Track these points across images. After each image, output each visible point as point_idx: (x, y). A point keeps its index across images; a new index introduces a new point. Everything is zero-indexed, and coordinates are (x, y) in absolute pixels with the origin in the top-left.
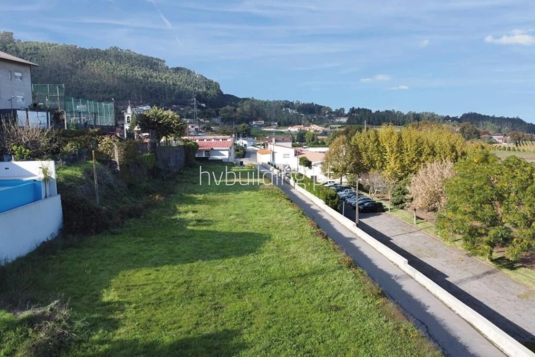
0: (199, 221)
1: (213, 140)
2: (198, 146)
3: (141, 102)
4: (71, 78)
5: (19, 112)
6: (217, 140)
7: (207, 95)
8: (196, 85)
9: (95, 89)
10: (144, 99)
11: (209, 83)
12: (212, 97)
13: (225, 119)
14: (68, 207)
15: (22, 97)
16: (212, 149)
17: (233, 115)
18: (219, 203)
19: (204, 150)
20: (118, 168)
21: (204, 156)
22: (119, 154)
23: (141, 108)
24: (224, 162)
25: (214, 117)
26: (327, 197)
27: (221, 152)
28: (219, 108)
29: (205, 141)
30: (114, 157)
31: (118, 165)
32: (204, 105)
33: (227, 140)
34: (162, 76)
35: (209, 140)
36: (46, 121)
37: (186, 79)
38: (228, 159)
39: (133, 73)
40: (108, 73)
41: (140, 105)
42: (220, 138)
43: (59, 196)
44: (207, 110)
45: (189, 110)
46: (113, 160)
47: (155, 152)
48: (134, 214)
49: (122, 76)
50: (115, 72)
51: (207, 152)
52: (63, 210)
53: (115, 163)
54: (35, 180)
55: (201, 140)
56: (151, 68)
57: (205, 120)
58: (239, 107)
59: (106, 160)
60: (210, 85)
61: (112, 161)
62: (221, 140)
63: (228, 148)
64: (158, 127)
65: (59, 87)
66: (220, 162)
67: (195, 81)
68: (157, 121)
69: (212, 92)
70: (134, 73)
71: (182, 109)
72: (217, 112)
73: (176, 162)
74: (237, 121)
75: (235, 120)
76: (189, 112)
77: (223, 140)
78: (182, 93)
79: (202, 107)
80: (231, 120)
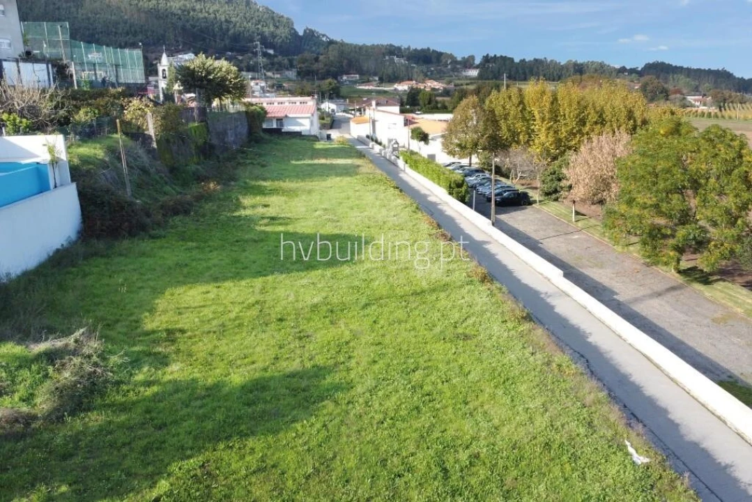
0: (273, 219)
1: (287, 104)
2: (266, 113)
3: (180, 47)
4: (78, 13)
5: (5, 64)
6: (293, 103)
7: (276, 37)
8: (259, 21)
9: (114, 30)
10: (185, 44)
11: (278, 19)
12: (283, 40)
13: (302, 71)
14: (88, 199)
15: (9, 41)
16: (286, 116)
17: (315, 66)
18: (299, 193)
19: (274, 117)
20: (155, 145)
21: (275, 126)
22: (154, 124)
23: (180, 56)
24: (304, 136)
25: (287, 69)
26: (450, 185)
27: (300, 121)
28: (294, 55)
29: (276, 104)
30: (148, 129)
31: (154, 139)
32: (271, 52)
33: (306, 103)
34: (209, 9)
35: (282, 103)
36: (46, 78)
37: (245, 14)
38: (310, 131)
39: (166, 4)
40: (131, 5)
41: (178, 52)
42: (298, 101)
43: (74, 185)
44: (276, 60)
45: (251, 59)
46: (146, 132)
47: (206, 121)
48: (180, 209)
49: (152, 9)
50: (141, 3)
51: (280, 120)
52: (81, 206)
53: (150, 137)
54: (38, 163)
55: (271, 104)
57: (273, 74)
58: (322, 54)
59: (136, 134)
60: (279, 21)
61: (145, 135)
62: (298, 104)
63: (309, 115)
64: (207, 84)
65: (61, 27)
66: (298, 135)
67: (258, 16)
68: (206, 76)
69: (282, 32)
70: (168, 5)
71: (240, 58)
72: (291, 61)
73: (236, 135)
74: (320, 76)
75: (317, 74)
76: (251, 63)
77: (301, 103)
78: (239, 34)
79: (270, 55)
80: (311, 74)
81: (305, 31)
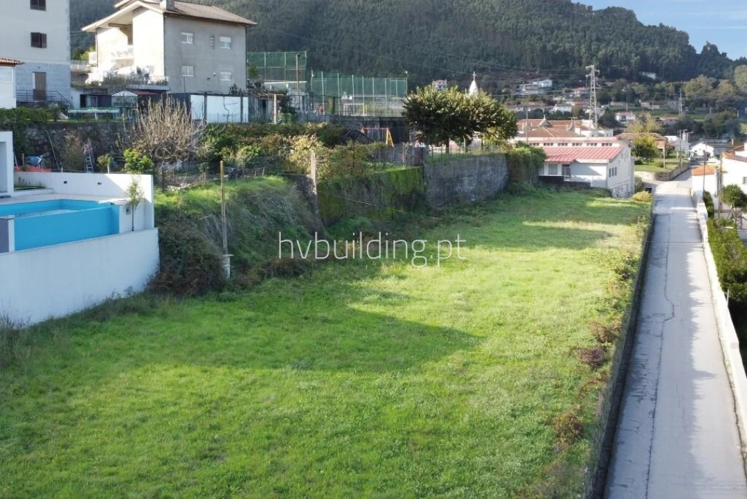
0: (386, 295)
1: (584, 145)
3: (537, 73)
4: (429, 37)
5: (193, 98)
6: (592, 144)
7: (661, 57)
8: (641, 38)
9: (464, 54)
10: (543, 67)
11: (666, 34)
12: (670, 61)
13: (692, 101)
15: (230, 74)
16: (575, 161)
18: (469, 265)
19: (559, 162)
20: (315, 191)
21: (559, 174)
22: (318, 166)
23: (535, 83)
24: (592, 188)
25: (672, 98)
27: (593, 168)
28: (683, 80)
29: (570, 145)
30: (309, 173)
31: (315, 184)
32: (653, 76)
33: (611, 144)
34: (578, 25)
35: (577, 144)
36: (239, 111)
37: (623, 30)
38: (606, 182)
39: (527, 22)
40: (487, 25)
41: (533, 78)
42: (599, 141)
43: (156, 231)
44: (657, 86)
45: (623, 85)
46: (308, 176)
47: (422, 164)
49: (509, 29)
50: (499, 23)
51: (566, 167)
52: (160, 253)
53: (311, 181)
54: (112, 204)
55: (563, 144)
56: (559, 13)
57: (651, 104)
58: (725, 79)
59: (296, 176)
60: (668, 37)
61: (306, 178)
62: (599, 145)
63: (605, 161)
65: (299, 56)
66: (585, 187)
67: (640, 32)
69: (672, 52)
70: (530, 23)
71: (609, 84)
72: (677, 88)
73: (480, 183)
74: (717, 107)
75: (713, 105)
76: (623, 90)
77: (603, 144)
78: (612, 56)
79: (650, 80)
80: (704, 105)
81: (705, 48)
